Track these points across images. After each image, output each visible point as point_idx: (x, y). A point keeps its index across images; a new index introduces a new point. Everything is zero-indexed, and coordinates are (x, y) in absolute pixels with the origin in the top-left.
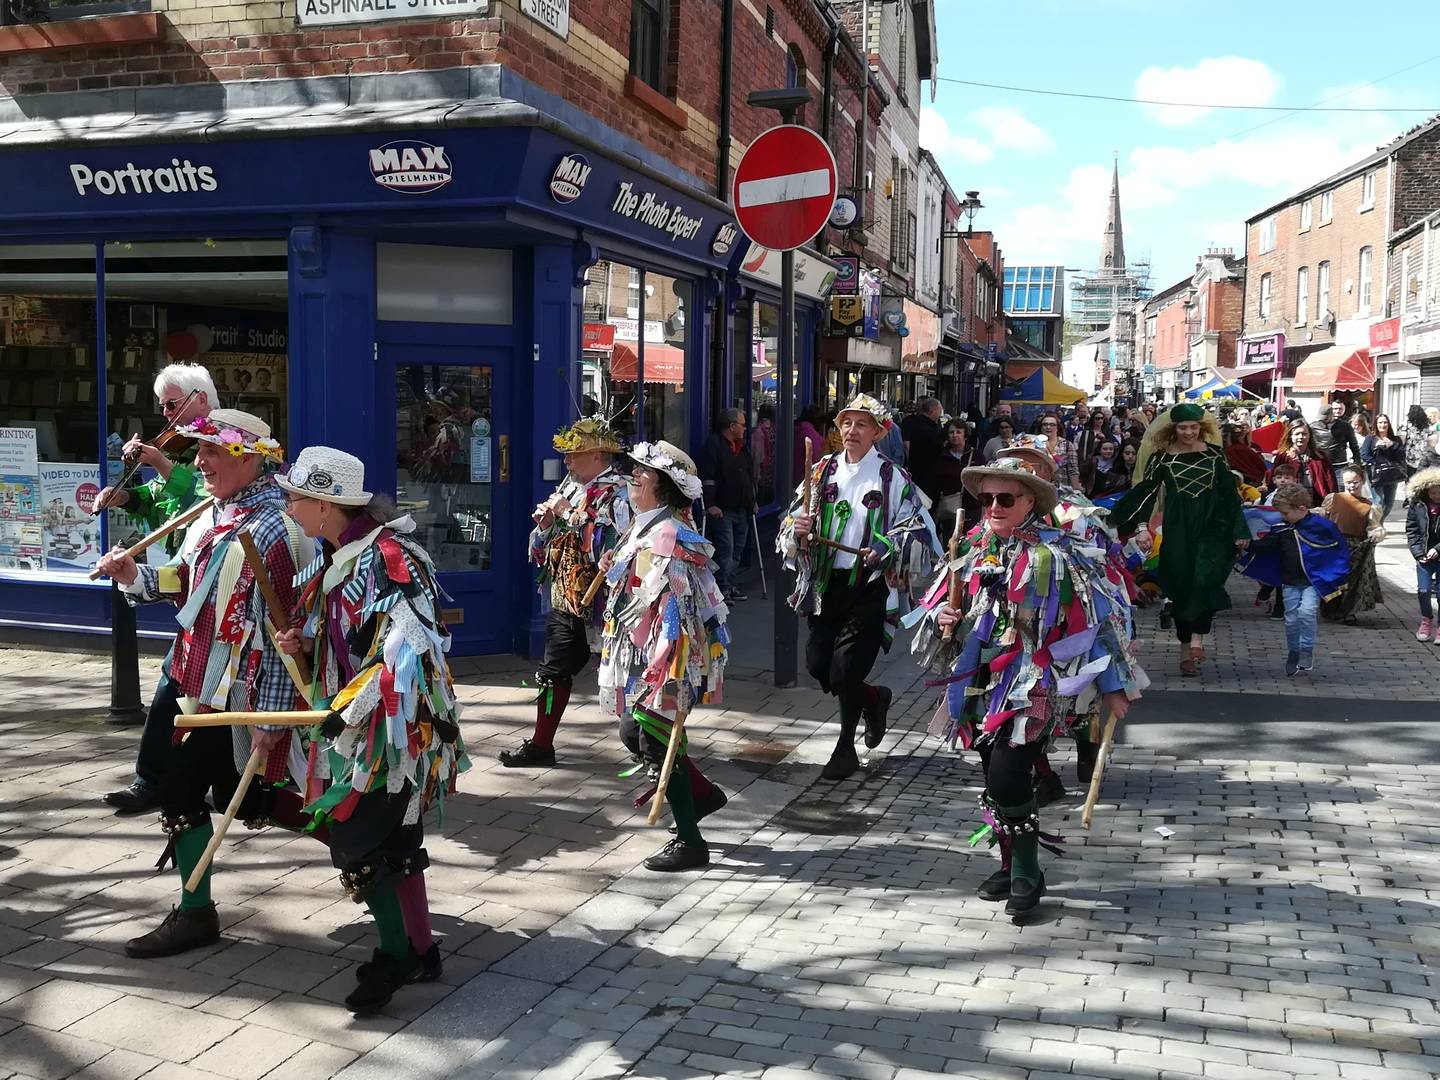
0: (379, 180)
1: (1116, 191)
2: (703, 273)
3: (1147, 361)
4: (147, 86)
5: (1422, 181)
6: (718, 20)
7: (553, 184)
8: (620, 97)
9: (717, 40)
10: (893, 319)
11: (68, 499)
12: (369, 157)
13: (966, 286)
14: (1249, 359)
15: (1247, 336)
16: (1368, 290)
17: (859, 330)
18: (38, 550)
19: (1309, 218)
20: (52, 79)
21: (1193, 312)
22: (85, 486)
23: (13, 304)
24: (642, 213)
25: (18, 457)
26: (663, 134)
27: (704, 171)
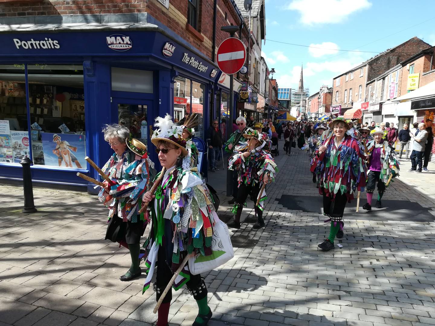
0: (110, 46)
1: (302, 72)
2: (208, 82)
3: (309, 111)
4: (38, 16)
5: (374, 70)
6: (212, 13)
7: (163, 51)
8: (185, 30)
9: (212, 18)
10: (255, 98)
11: (20, 142)
12: (106, 39)
13: (270, 91)
14: (333, 111)
15: (333, 106)
16: (361, 95)
17: (247, 100)
18: (11, 157)
19: (348, 78)
20: (9, 12)
21: (319, 100)
22: (24, 138)
23: (8, 84)
24: (191, 63)
25: (4, 129)
26: (197, 42)
27: (208, 54)
